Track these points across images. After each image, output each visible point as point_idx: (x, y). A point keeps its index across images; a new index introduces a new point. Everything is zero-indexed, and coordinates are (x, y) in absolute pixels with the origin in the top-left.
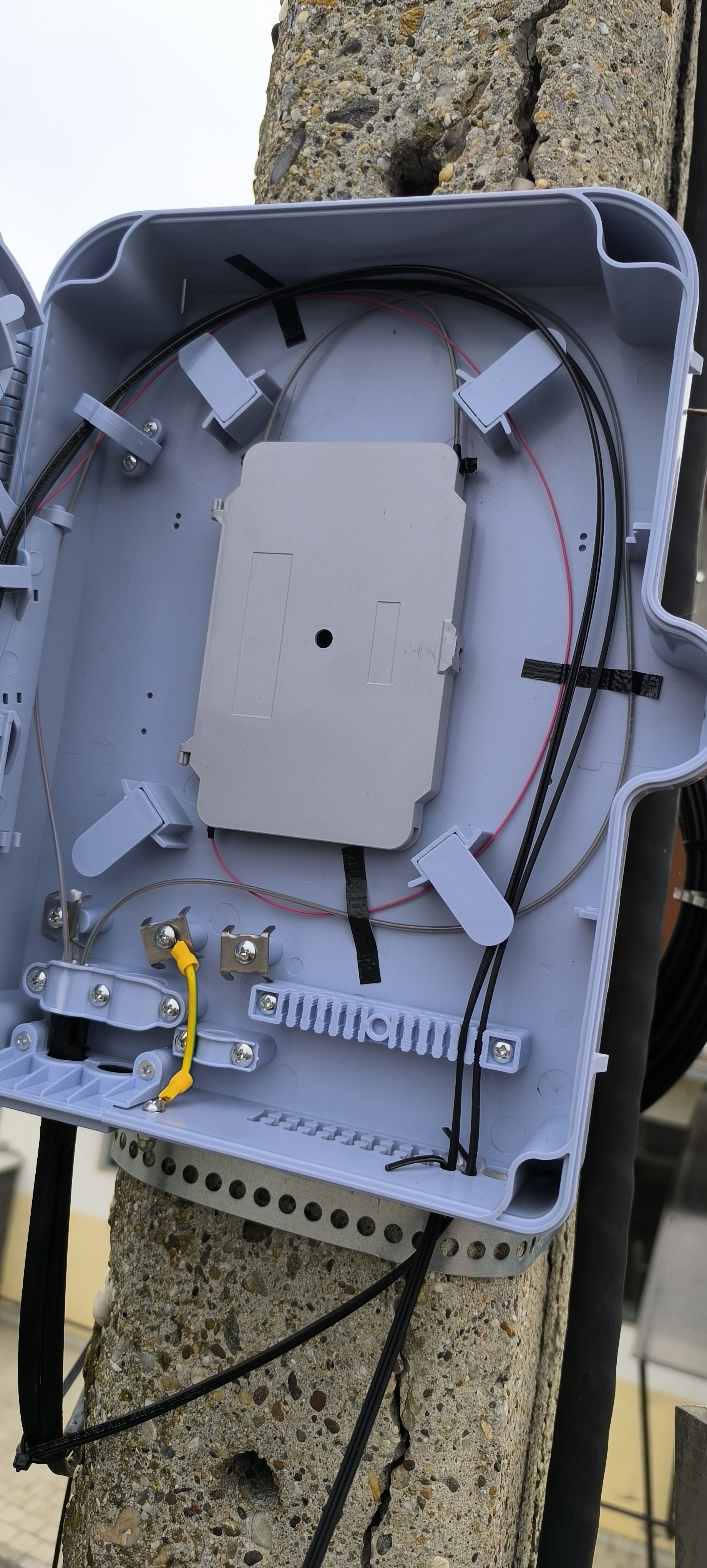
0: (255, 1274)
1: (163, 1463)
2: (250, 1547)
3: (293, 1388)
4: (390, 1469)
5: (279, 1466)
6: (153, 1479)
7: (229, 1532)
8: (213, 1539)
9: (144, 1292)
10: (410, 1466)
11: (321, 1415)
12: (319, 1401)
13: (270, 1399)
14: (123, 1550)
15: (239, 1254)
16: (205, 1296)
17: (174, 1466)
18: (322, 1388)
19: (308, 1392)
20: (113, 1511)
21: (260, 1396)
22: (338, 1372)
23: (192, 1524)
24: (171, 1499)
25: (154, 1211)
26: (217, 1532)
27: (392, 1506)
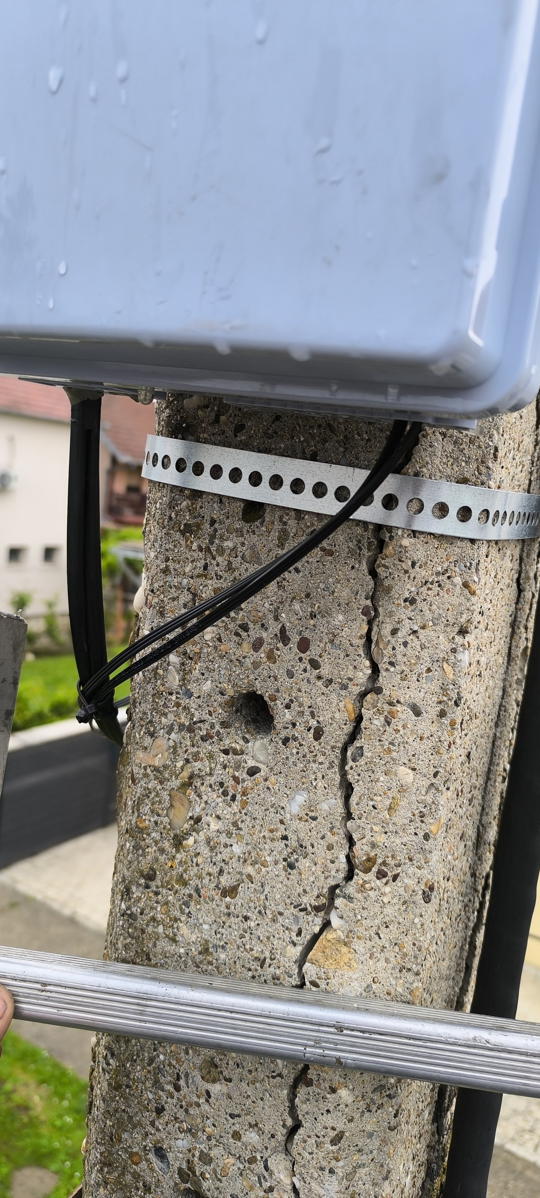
0: (253, 548)
1: (184, 702)
2: (251, 763)
3: (283, 637)
4: (363, 695)
5: (273, 699)
6: (177, 715)
7: (235, 752)
8: (222, 758)
9: (166, 571)
10: (378, 691)
11: (305, 656)
12: (304, 645)
13: (265, 647)
14: (156, 769)
15: (240, 533)
16: (213, 569)
17: (193, 704)
18: (307, 634)
19: (295, 639)
20: (148, 741)
21: (257, 645)
22: (320, 621)
23: (207, 747)
24: (190, 729)
25: (171, 506)
26: (226, 752)
27: (363, 725)
